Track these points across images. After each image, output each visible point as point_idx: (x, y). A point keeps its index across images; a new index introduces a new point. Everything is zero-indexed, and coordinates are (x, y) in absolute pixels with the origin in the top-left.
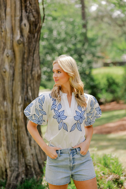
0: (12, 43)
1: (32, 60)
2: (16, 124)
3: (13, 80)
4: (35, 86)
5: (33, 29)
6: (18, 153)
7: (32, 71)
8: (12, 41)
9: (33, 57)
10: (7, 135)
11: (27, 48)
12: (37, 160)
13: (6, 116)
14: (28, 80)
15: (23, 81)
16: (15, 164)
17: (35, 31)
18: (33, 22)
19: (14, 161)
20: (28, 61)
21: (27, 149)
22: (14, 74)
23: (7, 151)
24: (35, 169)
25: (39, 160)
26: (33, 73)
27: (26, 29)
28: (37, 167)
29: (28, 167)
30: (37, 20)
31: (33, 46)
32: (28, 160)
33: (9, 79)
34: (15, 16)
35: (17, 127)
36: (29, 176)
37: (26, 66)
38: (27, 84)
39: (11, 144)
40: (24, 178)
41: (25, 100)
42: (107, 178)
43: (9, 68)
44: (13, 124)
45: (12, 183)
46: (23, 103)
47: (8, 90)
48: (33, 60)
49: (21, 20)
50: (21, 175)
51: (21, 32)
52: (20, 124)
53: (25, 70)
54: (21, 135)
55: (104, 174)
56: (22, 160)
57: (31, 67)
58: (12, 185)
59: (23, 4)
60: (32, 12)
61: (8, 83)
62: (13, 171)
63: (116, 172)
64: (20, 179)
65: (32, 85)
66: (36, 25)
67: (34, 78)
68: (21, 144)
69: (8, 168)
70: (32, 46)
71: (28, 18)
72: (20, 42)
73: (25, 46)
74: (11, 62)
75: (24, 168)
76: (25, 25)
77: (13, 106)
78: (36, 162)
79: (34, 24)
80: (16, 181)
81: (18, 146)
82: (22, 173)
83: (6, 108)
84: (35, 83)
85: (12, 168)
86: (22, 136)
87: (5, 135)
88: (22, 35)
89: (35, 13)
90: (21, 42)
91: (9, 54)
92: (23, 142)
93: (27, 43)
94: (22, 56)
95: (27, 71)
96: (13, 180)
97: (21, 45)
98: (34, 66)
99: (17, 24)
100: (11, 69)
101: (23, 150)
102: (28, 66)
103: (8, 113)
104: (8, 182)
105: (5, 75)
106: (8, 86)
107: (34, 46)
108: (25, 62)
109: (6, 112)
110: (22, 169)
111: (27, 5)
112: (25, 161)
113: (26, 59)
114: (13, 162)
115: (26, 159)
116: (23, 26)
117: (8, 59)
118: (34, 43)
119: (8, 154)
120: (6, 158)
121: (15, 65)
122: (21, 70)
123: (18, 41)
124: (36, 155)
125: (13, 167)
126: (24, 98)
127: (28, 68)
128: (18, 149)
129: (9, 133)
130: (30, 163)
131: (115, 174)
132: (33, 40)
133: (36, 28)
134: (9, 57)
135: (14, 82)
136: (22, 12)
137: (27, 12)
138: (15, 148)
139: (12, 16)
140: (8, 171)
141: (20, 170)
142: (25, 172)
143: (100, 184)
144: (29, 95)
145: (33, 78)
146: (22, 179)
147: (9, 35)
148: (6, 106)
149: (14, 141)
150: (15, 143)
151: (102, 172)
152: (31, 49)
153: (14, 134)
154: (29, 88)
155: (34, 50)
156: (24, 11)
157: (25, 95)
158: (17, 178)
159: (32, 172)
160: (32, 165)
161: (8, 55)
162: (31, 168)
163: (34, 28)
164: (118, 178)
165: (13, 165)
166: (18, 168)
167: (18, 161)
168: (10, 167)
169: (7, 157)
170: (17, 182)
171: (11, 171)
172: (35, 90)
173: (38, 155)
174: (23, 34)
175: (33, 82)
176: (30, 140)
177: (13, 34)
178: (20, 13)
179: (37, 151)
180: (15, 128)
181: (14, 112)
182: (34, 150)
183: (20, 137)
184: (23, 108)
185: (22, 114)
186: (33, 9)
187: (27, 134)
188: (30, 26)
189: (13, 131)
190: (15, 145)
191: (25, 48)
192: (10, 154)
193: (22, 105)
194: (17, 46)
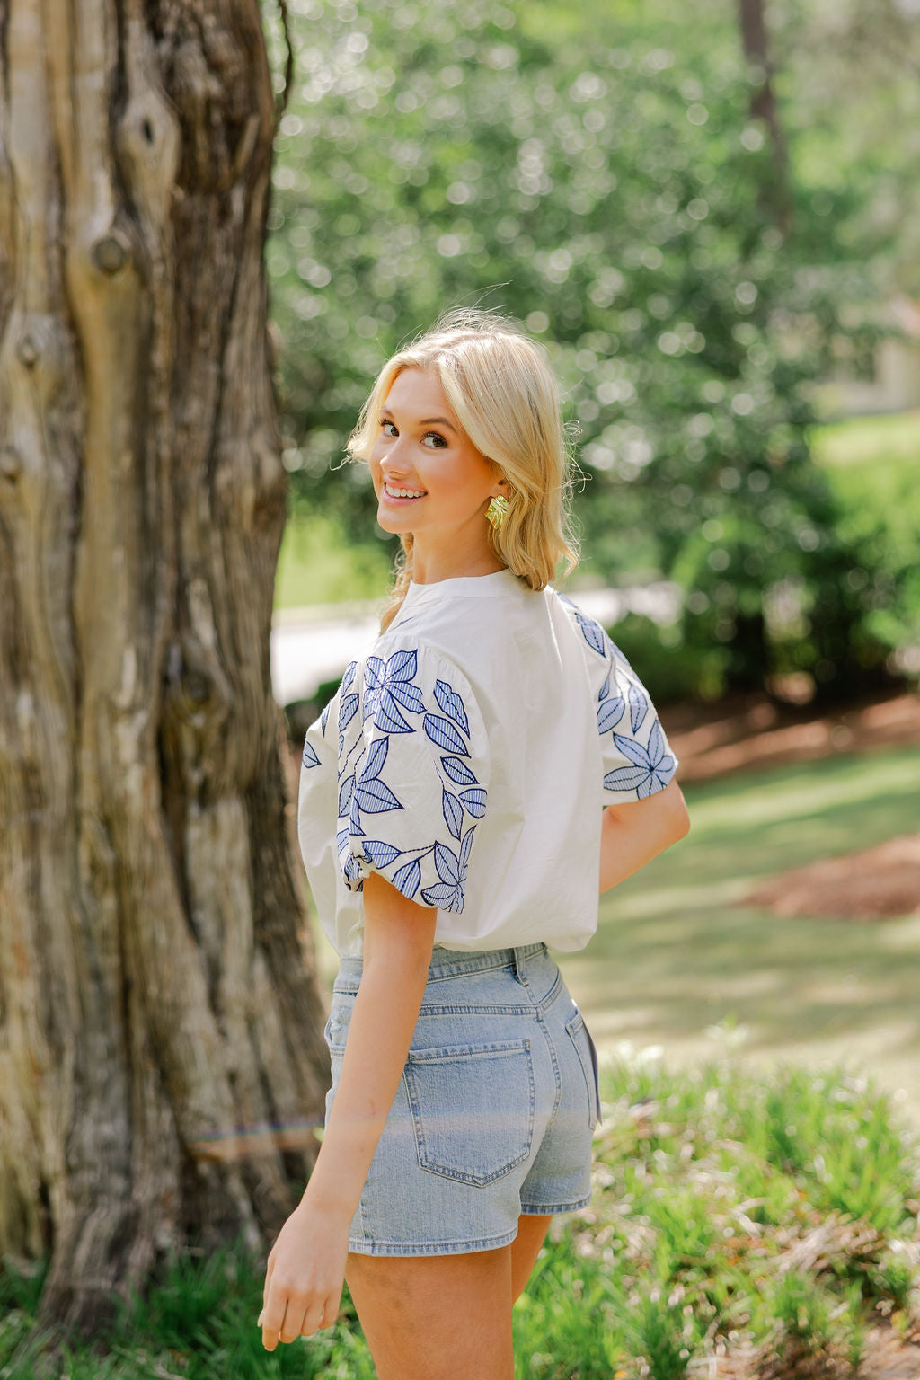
0: (56, 272)
1: (213, 385)
2: (107, 856)
3: (76, 535)
4: (242, 573)
5: (214, 158)
6: (129, 1067)
7: (213, 462)
8: (55, 253)
9: (221, 360)
10: (43, 936)
11: (165, 296)
12: (272, 1116)
13: (34, 796)
14: (189, 534)
15: (147, 537)
16: (106, 1146)
17: (225, 169)
18: (209, 102)
19: (99, 1121)
20: (178, 388)
21: (188, 1037)
22: (78, 494)
23: (44, 1053)
24: (251, 1181)
26: (223, 477)
27: (158, 158)
28: (270, 1172)
29: (204, 1168)
30: (240, 92)
31: (218, 278)
32: (199, 1116)
33: (48, 528)
34: (73, 69)
35: (111, 878)
36: (211, 1233)
37: (165, 429)
38: (178, 565)
39: (73, 1002)
40: (169, 1249)
41: (165, 680)
42: (784, 1248)
43: (43, 449)
44: (84, 857)
45: (81, 1285)
46: (153, 702)
47: (42, 610)
48: (222, 382)
49: (118, 94)
50: (151, 1229)
51: (123, 181)
52: (132, 856)
53: (158, 457)
54: (145, 935)
55: (760, 1217)
56: (159, 1119)
57: (203, 438)
58: (81, 1297)
60: (201, 32)
61: (39, 561)
62: (88, 1200)
63: (854, 1202)
64: (139, 1255)
65: (217, 566)
66: (234, 129)
67: (234, 516)
68: (144, 998)
69: (55, 1175)
70: (207, 277)
71: (170, 77)
72: (112, 258)
73: (156, 286)
74: (53, 403)
75: (170, 1179)
76: (147, 131)
77: (77, 724)
78: (263, 1128)
79: (217, 117)
80: (112, 1271)
81: (126, 1013)
82: (159, 1210)
83: (26, 739)
84: (238, 555)
85: (87, 1178)
86: (154, 942)
87: (27, 932)
88: (127, 207)
89: (221, 42)
90: (123, 253)
91: (40, 343)
92: (161, 989)
93: (163, 260)
94: (129, 356)
95: (176, 463)
96: (90, 1261)
97: (125, 279)
98: (226, 428)
99: (93, 123)
100: (56, 451)
101: (159, 1046)
102: (185, 427)
103: (44, 777)
104: (56, 1276)
105: (18, 499)
106: (40, 577)
107: (227, 280)
108: (161, 401)
109: (30, 770)
110: (155, 1184)
112: (177, 1122)
113: (165, 377)
114: (88, 1134)
115: (184, 1108)
116: (134, 141)
117: (35, 385)
118: (222, 259)
119: (50, 1078)
120: (39, 1105)
121: (86, 429)
122: (127, 460)
123: (99, 249)
124: (264, 1080)
125: (92, 1167)
126: (155, 664)
127: (182, 440)
128: (127, 1035)
129: (58, 919)
130: (215, 1138)
131: (846, 1217)
132: (218, 238)
133: (233, 145)
134: (41, 367)
135: (83, 552)
136: (122, 34)
137: (158, 36)
138: (105, 1028)
139: (49, 71)
140: (57, 1195)
141: (144, 1192)
142: (175, 1202)
143: (721, 1293)
144: (197, 638)
145: (221, 518)
146: (160, 1254)
147: (33, 208)
148: (32, 727)
149: (97, 976)
150: (102, 993)
151: (751, 1203)
152: (200, 302)
153: (96, 929)
154: (197, 588)
155: (228, 314)
156: (136, 27)
157: (167, 646)
158: (118, 1246)
159: (234, 1207)
160: (228, 1151)
161: (28, 354)
162: (223, 1178)
163: (222, 149)
164: (866, 1250)
165: (91, 1155)
166: (127, 1173)
167: (131, 1122)
168: (70, 1171)
169: (46, 1096)
170: (118, 1278)
171: (75, 1198)
172: (242, 604)
173: (273, 1082)
174: (137, 196)
175: (225, 545)
176: (214, 973)
177: (63, 201)
178: (106, 45)
179: (271, 1049)
180: (99, 885)
181: (87, 769)
182: (246, 1046)
183: (138, 951)
184: (150, 738)
185: (145, 784)
186: (207, 11)
187: (194, 929)
188: (187, 139)
189: (83, 908)
190: (103, 1010)
191: (151, 298)
192: (68, 1073)
193: (142, 718)
194: (96, 284)
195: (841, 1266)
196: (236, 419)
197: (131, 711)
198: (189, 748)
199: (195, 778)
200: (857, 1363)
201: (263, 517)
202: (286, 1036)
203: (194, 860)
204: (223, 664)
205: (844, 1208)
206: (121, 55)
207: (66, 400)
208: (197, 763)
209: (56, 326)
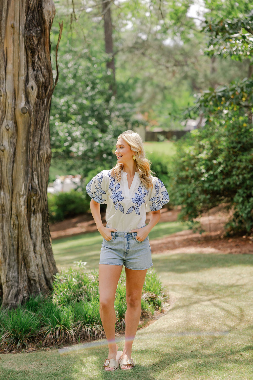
0: (13, 113)
1: (40, 135)
2: (17, 222)
3: (14, 162)
4: (43, 171)
5: (42, 93)
6: (18, 263)
7: (39, 150)
8: (13, 109)
9: (41, 131)
10: (3, 237)
11: (33, 119)
12: (44, 273)
13: (3, 211)
14: (34, 163)
15: (27, 163)
16: (14, 277)
17: (44, 95)
18: (43, 83)
19: (12, 273)
20: (34, 136)
21: (30, 257)
22: (15, 154)
23: (3, 259)
24: (41, 285)
25: (46, 274)
26: (41, 152)
27: (34, 93)
28: (44, 283)
29: (32, 282)
30: (47, 81)
31: (42, 115)
32: (32, 272)
33: (9, 160)
34: (19, 76)
35: (17, 227)
36: (33, 294)
37: (31, 143)
38: (32, 168)
39: (8, 250)
40: (26, 296)
41: (29, 190)
43: (9, 146)
44: (12, 223)
45: (10, 303)
46: (27, 194)
47: (7, 175)
49: (27, 81)
50: (22, 293)
51: (27, 97)
52: (22, 223)
53: (30, 148)
54: (23, 237)
56: (24, 273)
57: (38, 145)
59: (29, 59)
60: (41, 70)
61: (7, 167)
62: (10, 287)
65: (39, 169)
66: (46, 88)
67: (42, 160)
68: (22, 250)
69: (4, 283)
70: (40, 115)
71: (36, 77)
72: (25, 111)
73: (32, 117)
74: (11, 137)
75: (26, 283)
76: (32, 88)
77: (12, 197)
78: (43, 275)
79: (43, 85)
80: (15, 300)
81: (18, 253)
82: (24, 289)
83: (2, 200)
84: (43, 167)
85: (10, 283)
86: (25, 239)
88: (28, 102)
89: (45, 71)
90: (27, 110)
91: (10, 126)
92: (25, 248)
93: (33, 111)
94: (26, 129)
95: (33, 149)
96: (11, 298)
97: (27, 115)
98: (42, 143)
99: (22, 86)
100: (11, 146)
101: (25, 258)
102: (34, 143)
103: (5, 207)
104: (4, 301)
105: (4, 155)
106: (7, 169)
108: (31, 138)
109: (3, 206)
110: (23, 284)
111: (35, 61)
112: (27, 273)
113: (32, 133)
115: (29, 270)
116: (30, 89)
117: (8, 134)
118: (42, 112)
119: (4, 264)
121: (17, 142)
122: (24, 148)
123: (22, 109)
124: (43, 266)
125: (11, 281)
126: (27, 187)
127: (33, 145)
128: (18, 257)
129: (6, 234)
130: (35, 276)
131: (150, 292)
132: (42, 107)
133: (46, 91)
134: (10, 130)
135: (15, 165)
136: (28, 69)
137: (34, 70)
138: (14, 255)
139: (14, 75)
140: (4, 287)
141: (21, 286)
142: (27, 288)
144: (35, 183)
145: (40, 160)
146: (24, 297)
147: (10, 101)
148: (4, 197)
149: (13, 246)
150: (14, 248)
152: (38, 119)
153: (13, 236)
154: (35, 173)
155: (43, 122)
156: (30, 68)
157: (29, 183)
158: (16, 296)
159: (37, 289)
160: (37, 279)
161: (8, 128)
162: (36, 284)
163: (43, 91)
164: (154, 297)
165: (11, 279)
166: (18, 283)
167: (18, 273)
168: (7, 282)
169: (3, 268)
171: (8, 287)
172: (43, 176)
173: (45, 267)
174: (29, 100)
175: (40, 165)
176: (35, 246)
177: (15, 100)
178: (25, 71)
179: (44, 260)
180: (14, 228)
181: (14, 206)
182: (40, 260)
183: (21, 240)
184: (26, 201)
185: (25, 209)
186: (42, 66)
187: (31, 238)
188: (39, 89)
189: (11, 232)
190: (14, 252)
191: (31, 119)
192: (7, 264)
193: (25, 197)
194: (21, 115)
195: (149, 300)
196: (44, 142)
197: (23, 195)
198: (32, 203)
199: (33, 209)
200: (153, 315)
201: (47, 160)
202: (47, 258)
203: (31, 224)
204: (39, 187)
205: (150, 290)
206: (28, 73)
207: (13, 137)
208: (33, 206)
209: (13, 123)
